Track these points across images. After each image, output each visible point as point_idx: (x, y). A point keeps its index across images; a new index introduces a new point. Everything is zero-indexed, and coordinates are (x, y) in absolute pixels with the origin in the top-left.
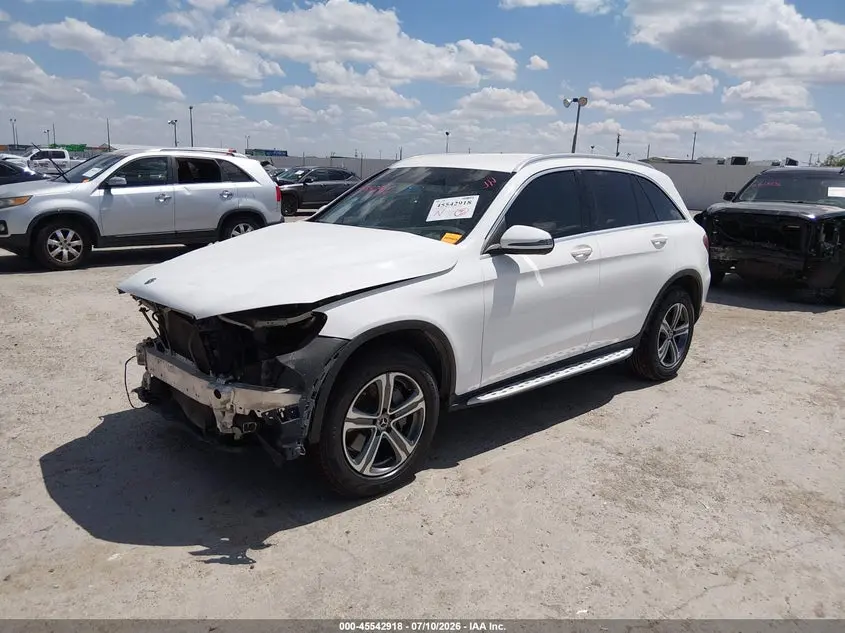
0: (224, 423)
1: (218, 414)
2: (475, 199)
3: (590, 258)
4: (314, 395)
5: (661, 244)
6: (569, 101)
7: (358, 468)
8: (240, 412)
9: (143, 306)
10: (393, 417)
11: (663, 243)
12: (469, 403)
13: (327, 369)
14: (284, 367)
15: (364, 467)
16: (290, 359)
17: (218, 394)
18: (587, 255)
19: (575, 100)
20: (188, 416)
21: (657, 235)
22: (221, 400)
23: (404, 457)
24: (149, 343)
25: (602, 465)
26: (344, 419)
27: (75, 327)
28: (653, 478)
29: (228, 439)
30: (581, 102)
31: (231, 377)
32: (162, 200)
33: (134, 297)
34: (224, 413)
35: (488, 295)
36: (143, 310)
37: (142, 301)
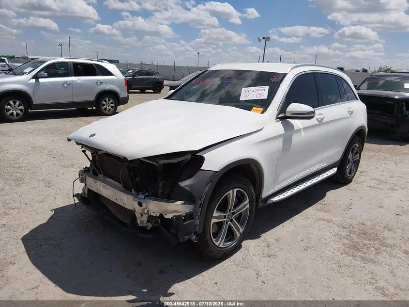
0: (142, 220)
1: (138, 215)
2: (267, 88)
3: (324, 120)
4: (200, 206)
5: (351, 113)
6: (261, 38)
7: (217, 244)
8: (154, 215)
9: (83, 149)
10: (233, 214)
11: (352, 112)
12: (268, 202)
13: (207, 189)
14: (182, 189)
15: (220, 243)
16: (185, 184)
17: (140, 204)
18: (322, 119)
19: (264, 38)
20: (114, 213)
21: (349, 108)
22: (143, 208)
23: (238, 235)
24: (86, 171)
25: (338, 234)
26: (212, 217)
27: (27, 155)
28: (367, 242)
29: (143, 229)
30: (267, 39)
31: (147, 194)
32: (66, 85)
33: (78, 144)
34: (142, 215)
35: (280, 143)
36: (84, 151)
37: (83, 146)
